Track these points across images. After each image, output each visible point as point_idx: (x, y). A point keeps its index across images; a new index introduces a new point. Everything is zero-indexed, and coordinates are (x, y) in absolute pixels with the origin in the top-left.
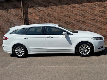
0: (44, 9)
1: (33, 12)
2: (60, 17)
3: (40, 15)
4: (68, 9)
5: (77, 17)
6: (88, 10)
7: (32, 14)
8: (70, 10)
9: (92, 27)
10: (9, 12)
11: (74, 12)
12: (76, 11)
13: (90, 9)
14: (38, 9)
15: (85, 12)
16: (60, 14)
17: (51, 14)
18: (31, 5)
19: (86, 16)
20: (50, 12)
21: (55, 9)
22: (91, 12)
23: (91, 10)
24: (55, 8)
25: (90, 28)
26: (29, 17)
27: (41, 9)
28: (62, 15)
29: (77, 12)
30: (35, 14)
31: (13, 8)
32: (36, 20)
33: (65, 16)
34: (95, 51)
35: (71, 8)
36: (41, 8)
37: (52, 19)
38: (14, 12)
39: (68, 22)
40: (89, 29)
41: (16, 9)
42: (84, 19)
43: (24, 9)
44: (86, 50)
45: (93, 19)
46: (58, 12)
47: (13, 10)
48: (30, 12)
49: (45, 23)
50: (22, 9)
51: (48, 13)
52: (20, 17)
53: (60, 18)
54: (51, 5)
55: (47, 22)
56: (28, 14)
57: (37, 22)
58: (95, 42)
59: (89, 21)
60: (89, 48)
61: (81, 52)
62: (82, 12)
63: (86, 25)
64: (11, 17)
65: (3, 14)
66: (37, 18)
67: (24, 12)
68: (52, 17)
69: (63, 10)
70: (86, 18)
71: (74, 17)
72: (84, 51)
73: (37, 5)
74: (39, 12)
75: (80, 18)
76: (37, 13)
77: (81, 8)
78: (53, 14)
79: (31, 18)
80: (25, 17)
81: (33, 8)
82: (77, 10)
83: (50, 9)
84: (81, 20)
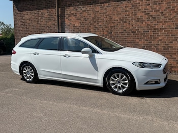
0: (88, 9)
1: (72, 14)
2: (113, 23)
3: (82, 19)
4: (128, 9)
5: (144, 23)
6: (165, 10)
7: (70, 18)
8: (131, 11)
9: (171, 42)
10: (40, 13)
11: (139, 14)
12: (142, 12)
13: (169, 8)
14: (79, 10)
15: (158, 13)
16: (113, 17)
17: (98, 18)
18: (69, 3)
19: (161, 22)
20: (98, 14)
21: (106, 9)
22: (171, 14)
23: (172, 10)
24: (105, 7)
25: (167, 45)
26: (66, 22)
27: (83, 9)
28: (116, 19)
29: (143, 14)
30: (74, 17)
31: (46, 8)
32: (76, 27)
33: (121, 20)
34: (138, 88)
35: (133, 6)
36: (83, 7)
37: (100, 26)
38: (47, 14)
39: (126, 32)
40: (164, 47)
41: (50, 10)
42: (157, 27)
43: (60, 9)
44: (121, 84)
45: (174, 27)
46: (111, 13)
47: (45, 11)
48: (68, 14)
49: (88, 32)
50: (56, 9)
51: (93, 16)
52: (54, 23)
53: (113, 25)
54: (100, 1)
55: (92, 30)
56: (65, 16)
57: (77, 30)
58: (137, 70)
59: (167, 31)
60: (127, 81)
61: (113, 87)
62: (153, 13)
63: (160, 38)
64: (42, 21)
65: (33, 17)
66: (77, 24)
67: (60, 14)
68: (101, 22)
69: (119, 10)
70: (161, 25)
71: (138, 23)
72: (118, 85)
73: (78, 2)
74: (80, 13)
75: (149, 25)
76: (78, 15)
77: (151, 6)
78: (102, 18)
79: (69, 24)
80: (60, 22)
81: (71, 8)
82: (143, 10)
83: (98, 8)
84: (150, 29)
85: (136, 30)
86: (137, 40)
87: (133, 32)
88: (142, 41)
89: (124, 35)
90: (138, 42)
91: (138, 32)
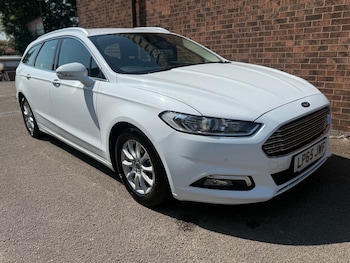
32: (164, 17)
37: (208, 9)
39: (263, 23)
44: (142, 173)
53: (233, 5)
61: (128, 175)
66: (166, 11)
72: (136, 175)
79: (152, 12)
80: (138, 9)
84: (324, 10)
85: (288, 14)
86: (289, 44)
87: (279, 21)
88: (302, 44)
89: (258, 29)
90: (291, 49)
91: (292, 20)
